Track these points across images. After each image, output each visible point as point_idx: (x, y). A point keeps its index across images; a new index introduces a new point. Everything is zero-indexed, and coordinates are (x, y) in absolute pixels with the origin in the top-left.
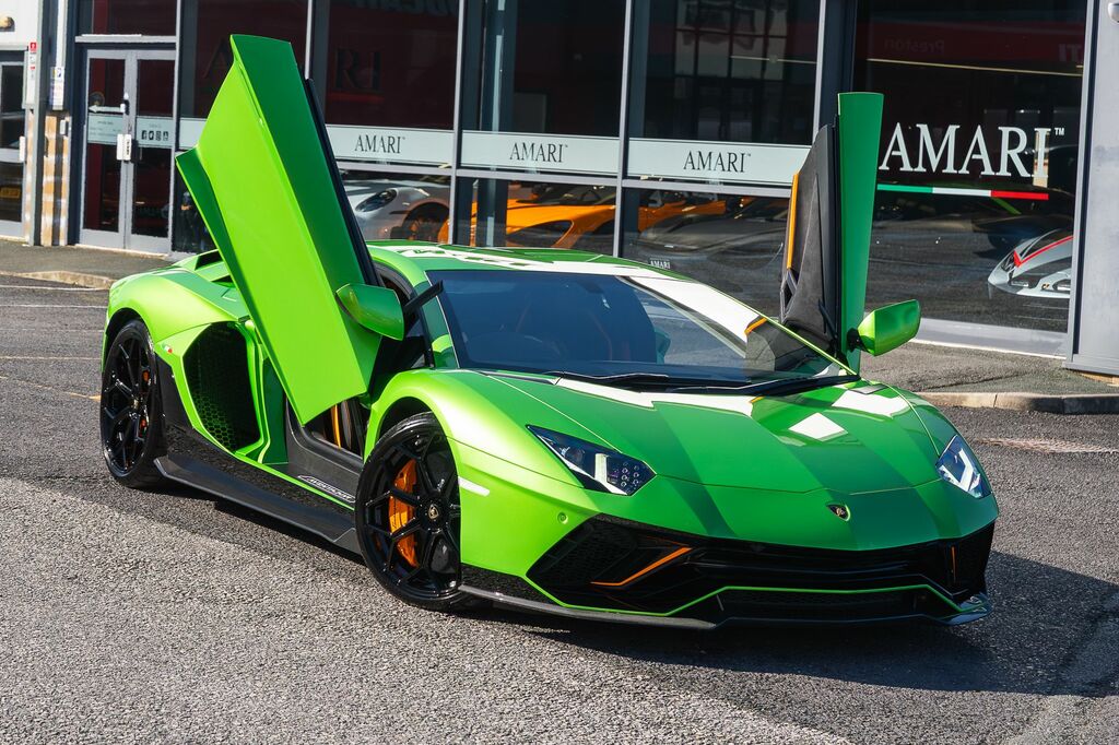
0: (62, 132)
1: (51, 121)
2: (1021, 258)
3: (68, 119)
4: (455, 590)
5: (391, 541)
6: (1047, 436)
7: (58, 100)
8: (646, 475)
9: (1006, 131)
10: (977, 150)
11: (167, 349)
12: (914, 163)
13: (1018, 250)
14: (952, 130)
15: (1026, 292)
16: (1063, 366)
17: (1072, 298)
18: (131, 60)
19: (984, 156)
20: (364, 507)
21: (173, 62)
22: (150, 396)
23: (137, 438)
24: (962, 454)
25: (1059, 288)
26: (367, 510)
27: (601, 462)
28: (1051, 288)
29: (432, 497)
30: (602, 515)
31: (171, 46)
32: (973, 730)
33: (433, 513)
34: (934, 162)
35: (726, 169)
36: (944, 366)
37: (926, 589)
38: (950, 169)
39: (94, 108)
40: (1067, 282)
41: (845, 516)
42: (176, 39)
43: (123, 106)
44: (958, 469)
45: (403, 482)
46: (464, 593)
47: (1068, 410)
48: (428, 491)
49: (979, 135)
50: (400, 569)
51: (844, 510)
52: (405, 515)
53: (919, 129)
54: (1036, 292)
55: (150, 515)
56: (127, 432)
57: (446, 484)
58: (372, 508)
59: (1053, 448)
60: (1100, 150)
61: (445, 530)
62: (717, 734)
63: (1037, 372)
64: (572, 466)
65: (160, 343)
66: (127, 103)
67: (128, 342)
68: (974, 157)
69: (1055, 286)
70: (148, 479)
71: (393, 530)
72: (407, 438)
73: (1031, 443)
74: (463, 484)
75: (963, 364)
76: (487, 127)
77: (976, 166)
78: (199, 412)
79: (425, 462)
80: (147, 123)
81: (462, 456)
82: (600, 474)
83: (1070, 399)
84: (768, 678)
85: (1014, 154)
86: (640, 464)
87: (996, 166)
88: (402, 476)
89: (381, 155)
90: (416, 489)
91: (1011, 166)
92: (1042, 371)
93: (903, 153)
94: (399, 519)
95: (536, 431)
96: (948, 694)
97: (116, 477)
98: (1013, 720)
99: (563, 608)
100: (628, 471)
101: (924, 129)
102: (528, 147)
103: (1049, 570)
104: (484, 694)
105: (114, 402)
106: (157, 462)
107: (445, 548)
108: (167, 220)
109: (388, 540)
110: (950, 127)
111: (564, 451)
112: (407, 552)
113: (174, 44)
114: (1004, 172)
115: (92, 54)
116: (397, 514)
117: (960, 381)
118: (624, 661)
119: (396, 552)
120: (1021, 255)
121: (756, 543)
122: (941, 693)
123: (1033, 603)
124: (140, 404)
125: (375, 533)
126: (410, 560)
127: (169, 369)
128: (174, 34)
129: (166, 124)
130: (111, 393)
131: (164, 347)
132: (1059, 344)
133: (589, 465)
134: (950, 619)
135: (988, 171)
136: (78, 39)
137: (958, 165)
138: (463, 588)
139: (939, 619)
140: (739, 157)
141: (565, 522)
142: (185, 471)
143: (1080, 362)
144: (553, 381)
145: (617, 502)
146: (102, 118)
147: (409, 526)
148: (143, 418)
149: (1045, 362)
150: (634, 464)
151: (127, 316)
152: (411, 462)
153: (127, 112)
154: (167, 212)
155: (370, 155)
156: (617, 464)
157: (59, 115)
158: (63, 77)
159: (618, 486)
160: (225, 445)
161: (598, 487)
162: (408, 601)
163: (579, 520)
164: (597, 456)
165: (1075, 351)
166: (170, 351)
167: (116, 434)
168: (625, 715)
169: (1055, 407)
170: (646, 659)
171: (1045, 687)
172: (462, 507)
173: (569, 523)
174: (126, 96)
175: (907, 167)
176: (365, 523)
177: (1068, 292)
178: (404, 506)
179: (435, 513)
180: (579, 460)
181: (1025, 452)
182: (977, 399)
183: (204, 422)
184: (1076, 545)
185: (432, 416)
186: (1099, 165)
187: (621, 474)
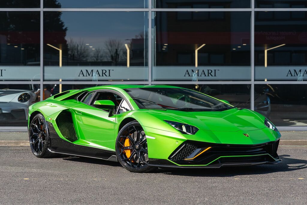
8: (197, 130)
24: (268, 122)
27: (184, 127)
37: (268, 155)
41: (248, 136)
65: (48, 118)
74: (148, 137)
81: (147, 130)
86: (194, 127)
95: (166, 121)
99: (179, 166)
100: (192, 129)
111: (174, 125)
121: (228, 144)
133: (181, 128)
138: (149, 165)
145: (191, 137)
159: (190, 133)
160: (70, 141)
161: (185, 133)
163: (182, 142)
166: (51, 119)
173: (179, 143)
180: (178, 127)
187: (190, 130)
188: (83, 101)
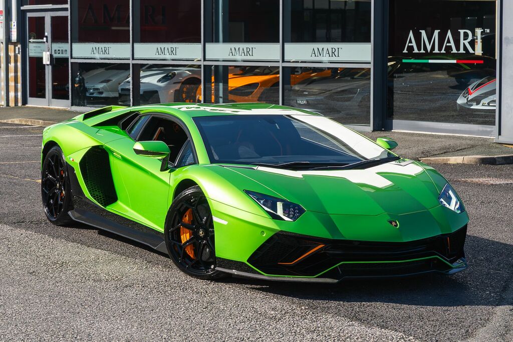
0: (17, 52)
1: (11, 47)
2: (472, 91)
3: (19, 46)
4: (214, 269)
5: (182, 247)
6: (489, 176)
7: (14, 37)
8: (301, 211)
9: (462, 32)
10: (449, 41)
11: (71, 159)
12: (419, 49)
13: (470, 87)
14: (436, 32)
15: (475, 107)
16: (494, 141)
17: (497, 108)
18: (48, 17)
19: (452, 44)
20: (169, 232)
21: (68, 17)
22: (65, 182)
23: (60, 202)
24: (450, 192)
25: (490, 104)
26: (170, 233)
27: (280, 206)
28: (486, 104)
29: (200, 226)
30: (282, 231)
31: (66, 9)
32: (462, 326)
33: (201, 233)
34: (429, 48)
35: (331, 55)
36: (438, 144)
37: (437, 258)
38: (436, 51)
39: (31, 40)
40: (494, 101)
41: (396, 226)
42: (68, 6)
43: (45, 38)
44: (449, 200)
45: (187, 219)
46: (218, 271)
47: (497, 163)
48: (198, 223)
49: (449, 34)
50: (187, 261)
51: (396, 223)
52: (188, 235)
53: (421, 33)
54: (479, 107)
55: (67, 239)
56: (55, 199)
57: (207, 220)
58: (172, 232)
59: (492, 182)
60: (507, 38)
61: (208, 241)
62: (342, 334)
63: (482, 145)
64: (266, 209)
65: (68, 157)
66: (47, 37)
67: (52, 157)
68: (448, 44)
69: (489, 104)
70: (65, 221)
71: (183, 242)
72: (188, 198)
73: (481, 180)
74: (215, 219)
75: (447, 143)
76: (217, 41)
77: (449, 48)
78: (88, 189)
79: (197, 210)
80: (57, 46)
81: (214, 206)
82: (280, 212)
83: (499, 157)
84: (364, 305)
85: (466, 42)
86: (298, 206)
87: (458, 48)
88: (186, 216)
89: (168, 56)
90: (193, 222)
91: (465, 48)
92: (485, 145)
93: (414, 44)
94: (185, 237)
95: (248, 192)
96: (450, 308)
97: (50, 221)
98: (481, 319)
99: (265, 276)
100: (293, 210)
101: (423, 32)
102: (237, 49)
103: (493, 243)
104: (230, 321)
105: (47, 185)
106: (70, 213)
107: (208, 250)
108: (69, 91)
109: (181, 247)
110: (436, 31)
111: (262, 201)
112: (190, 252)
113: (68, 8)
114: (462, 51)
115: (29, 15)
116: (184, 235)
117: (446, 151)
118: (295, 300)
119: (185, 253)
120: (472, 89)
121: (355, 241)
122: (446, 308)
123: (487, 260)
124: (60, 186)
125: (175, 244)
126: (192, 256)
127: (73, 169)
128: (67, 3)
129: (65, 46)
130: (46, 181)
131: (70, 158)
132: (492, 131)
133: (274, 208)
134: (448, 271)
135: (454, 51)
136: (22, 8)
137: (440, 49)
138: (217, 268)
139: (444, 272)
140: (337, 50)
141: (264, 235)
142: (83, 217)
143: (502, 139)
144: (255, 168)
145: (288, 224)
146: (35, 45)
147: (190, 240)
148: (61, 192)
149: (485, 140)
150: (295, 206)
151: (51, 144)
152: (189, 210)
153: (47, 41)
154: (68, 88)
155: (162, 57)
156: (287, 206)
157: (15, 44)
158: (16, 26)
159: (288, 217)
160: (101, 204)
161: (279, 218)
162: (192, 275)
163: (271, 234)
164: (278, 203)
165: (500, 134)
166: (73, 160)
167: (49, 200)
168: (298, 327)
169: (492, 162)
170: (306, 298)
171: (495, 302)
172: (215, 229)
173: (266, 236)
174: (46, 34)
175: (416, 51)
176: (169, 240)
177: (495, 106)
178: (187, 230)
179: (202, 233)
180: (269, 205)
181: (479, 185)
182: (455, 160)
183: (91, 194)
184: (506, 230)
185: (199, 187)
186: (507, 46)
187: (289, 211)
188: (130, 132)
